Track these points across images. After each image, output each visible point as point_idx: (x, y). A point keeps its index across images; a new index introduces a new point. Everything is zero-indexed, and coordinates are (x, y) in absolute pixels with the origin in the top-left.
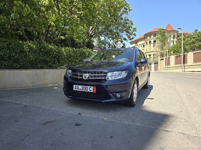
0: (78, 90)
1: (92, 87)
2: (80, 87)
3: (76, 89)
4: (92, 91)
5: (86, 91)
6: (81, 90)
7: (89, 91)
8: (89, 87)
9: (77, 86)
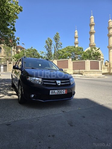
0: (54, 94)
1: (65, 90)
2: (56, 91)
3: (52, 94)
4: (65, 93)
5: (61, 93)
6: (57, 94)
7: (63, 93)
8: (63, 90)
9: (53, 91)
